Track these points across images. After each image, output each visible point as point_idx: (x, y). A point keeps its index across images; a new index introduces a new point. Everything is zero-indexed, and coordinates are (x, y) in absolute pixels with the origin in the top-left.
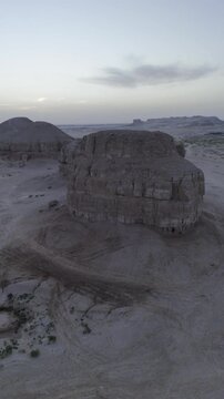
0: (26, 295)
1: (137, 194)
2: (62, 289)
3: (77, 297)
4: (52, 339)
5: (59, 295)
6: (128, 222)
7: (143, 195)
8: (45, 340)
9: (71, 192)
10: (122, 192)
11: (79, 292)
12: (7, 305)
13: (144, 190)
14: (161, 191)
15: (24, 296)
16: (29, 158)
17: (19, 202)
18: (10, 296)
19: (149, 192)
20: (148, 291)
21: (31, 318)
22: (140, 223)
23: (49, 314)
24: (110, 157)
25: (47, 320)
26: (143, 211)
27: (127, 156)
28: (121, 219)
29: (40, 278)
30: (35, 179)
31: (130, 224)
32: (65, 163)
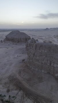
0: (14, 97)
1: (48, 64)
2: (25, 96)
3: (29, 100)
5: (24, 98)
6: (45, 72)
7: (50, 65)
9: (29, 60)
10: (44, 63)
11: (29, 98)
12: (8, 100)
13: (51, 63)
14: (56, 65)
15: (13, 97)
16: (18, 42)
17: (15, 58)
18: (10, 96)
19: (52, 64)
22: (49, 73)
24: (40, 52)
26: (50, 70)
27: (46, 51)
28: (43, 71)
29: (18, 90)
30: (19, 49)
31: (46, 73)
32: (27, 46)
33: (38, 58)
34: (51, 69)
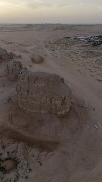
0: (14, 151)
1: (49, 102)
2: (27, 147)
3: (33, 150)
4: (30, 170)
5: (26, 149)
6: (45, 112)
8: (28, 171)
9: (21, 99)
10: (42, 101)
11: (33, 147)
12: (8, 157)
14: (58, 102)
18: (8, 152)
19: (53, 102)
20: (57, 143)
21: (20, 162)
22: (50, 112)
23: (26, 159)
25: (26, 162)
27: (43, 85)
28: (43, 111)
29: (17, 143)
33: (34, 95)
34: (52, 107)
